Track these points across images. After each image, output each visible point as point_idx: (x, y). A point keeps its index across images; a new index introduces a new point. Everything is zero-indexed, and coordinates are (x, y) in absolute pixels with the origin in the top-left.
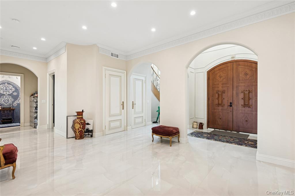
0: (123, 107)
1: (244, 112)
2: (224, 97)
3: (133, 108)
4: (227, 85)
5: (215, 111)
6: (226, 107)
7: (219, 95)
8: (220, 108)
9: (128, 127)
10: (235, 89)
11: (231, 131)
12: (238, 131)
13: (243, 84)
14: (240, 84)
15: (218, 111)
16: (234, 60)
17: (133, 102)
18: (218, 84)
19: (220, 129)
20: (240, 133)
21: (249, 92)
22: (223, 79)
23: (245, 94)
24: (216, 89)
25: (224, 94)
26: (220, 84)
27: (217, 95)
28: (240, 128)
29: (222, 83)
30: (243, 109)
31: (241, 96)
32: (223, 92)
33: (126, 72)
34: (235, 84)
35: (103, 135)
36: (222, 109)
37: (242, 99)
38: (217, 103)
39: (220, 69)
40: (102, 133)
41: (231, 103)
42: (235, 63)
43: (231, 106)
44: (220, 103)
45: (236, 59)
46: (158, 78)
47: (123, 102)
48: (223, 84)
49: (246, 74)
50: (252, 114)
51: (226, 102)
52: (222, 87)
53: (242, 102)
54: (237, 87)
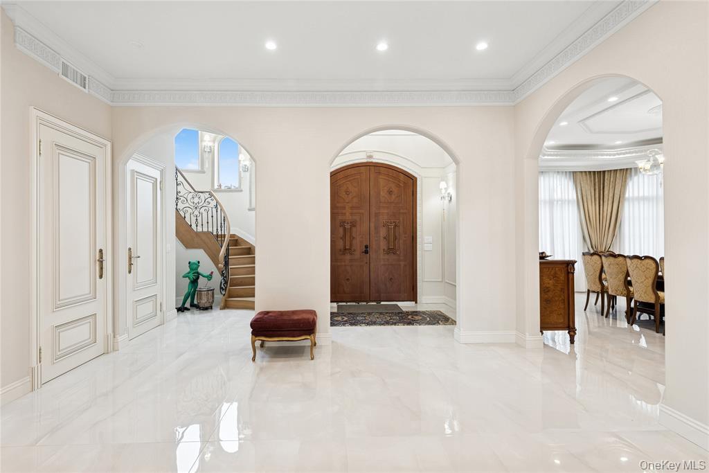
0: (101, 268)
1: (387, 263)
2: (354, 235)
3: (130, 272)
4: (361, 211)
5: (339, 264)
6: (357, 254)
7: (345, 229)
8: (348, 257)
9: (120, 338)
10: (373, 220)
11: (367, 302)
12: (379, 301)
13: (386, 211)
14: (382, 211)
15: (343, 264)
16: (372, 162)
17: (130, 249)
18: (344, 208)
19: (347, 302)
20: (382, 303)
21: (396, 226)
22: (352, 198)
23: (389, 230)
24: (340, 217)
25: (354, 229)
26: (347, 207)
27: (341, 230)
28: (382, 295)
29: (350, 205)
30: (386, 257)
31: (383, 232)
32: (353, 225)
33: (109, 145)
34: (374, 210)
35: (33, 390)
36: (351, 260)
37: (385, 238)
38: (342, 247)
39: (346, 177)
40: (28, 379)
41: (366, 247)
42: (372, 168)
43: (366, 252)
44: (347, 248)
45: (374, 161)
46: (180, 178)
47: (101, 251)
48: (352, 208)
49: (390, 192)
50: (400, 265)
51: (358, 246)
52: (352, 214)
53: (383, 245)
54: (377, 215)
